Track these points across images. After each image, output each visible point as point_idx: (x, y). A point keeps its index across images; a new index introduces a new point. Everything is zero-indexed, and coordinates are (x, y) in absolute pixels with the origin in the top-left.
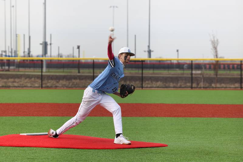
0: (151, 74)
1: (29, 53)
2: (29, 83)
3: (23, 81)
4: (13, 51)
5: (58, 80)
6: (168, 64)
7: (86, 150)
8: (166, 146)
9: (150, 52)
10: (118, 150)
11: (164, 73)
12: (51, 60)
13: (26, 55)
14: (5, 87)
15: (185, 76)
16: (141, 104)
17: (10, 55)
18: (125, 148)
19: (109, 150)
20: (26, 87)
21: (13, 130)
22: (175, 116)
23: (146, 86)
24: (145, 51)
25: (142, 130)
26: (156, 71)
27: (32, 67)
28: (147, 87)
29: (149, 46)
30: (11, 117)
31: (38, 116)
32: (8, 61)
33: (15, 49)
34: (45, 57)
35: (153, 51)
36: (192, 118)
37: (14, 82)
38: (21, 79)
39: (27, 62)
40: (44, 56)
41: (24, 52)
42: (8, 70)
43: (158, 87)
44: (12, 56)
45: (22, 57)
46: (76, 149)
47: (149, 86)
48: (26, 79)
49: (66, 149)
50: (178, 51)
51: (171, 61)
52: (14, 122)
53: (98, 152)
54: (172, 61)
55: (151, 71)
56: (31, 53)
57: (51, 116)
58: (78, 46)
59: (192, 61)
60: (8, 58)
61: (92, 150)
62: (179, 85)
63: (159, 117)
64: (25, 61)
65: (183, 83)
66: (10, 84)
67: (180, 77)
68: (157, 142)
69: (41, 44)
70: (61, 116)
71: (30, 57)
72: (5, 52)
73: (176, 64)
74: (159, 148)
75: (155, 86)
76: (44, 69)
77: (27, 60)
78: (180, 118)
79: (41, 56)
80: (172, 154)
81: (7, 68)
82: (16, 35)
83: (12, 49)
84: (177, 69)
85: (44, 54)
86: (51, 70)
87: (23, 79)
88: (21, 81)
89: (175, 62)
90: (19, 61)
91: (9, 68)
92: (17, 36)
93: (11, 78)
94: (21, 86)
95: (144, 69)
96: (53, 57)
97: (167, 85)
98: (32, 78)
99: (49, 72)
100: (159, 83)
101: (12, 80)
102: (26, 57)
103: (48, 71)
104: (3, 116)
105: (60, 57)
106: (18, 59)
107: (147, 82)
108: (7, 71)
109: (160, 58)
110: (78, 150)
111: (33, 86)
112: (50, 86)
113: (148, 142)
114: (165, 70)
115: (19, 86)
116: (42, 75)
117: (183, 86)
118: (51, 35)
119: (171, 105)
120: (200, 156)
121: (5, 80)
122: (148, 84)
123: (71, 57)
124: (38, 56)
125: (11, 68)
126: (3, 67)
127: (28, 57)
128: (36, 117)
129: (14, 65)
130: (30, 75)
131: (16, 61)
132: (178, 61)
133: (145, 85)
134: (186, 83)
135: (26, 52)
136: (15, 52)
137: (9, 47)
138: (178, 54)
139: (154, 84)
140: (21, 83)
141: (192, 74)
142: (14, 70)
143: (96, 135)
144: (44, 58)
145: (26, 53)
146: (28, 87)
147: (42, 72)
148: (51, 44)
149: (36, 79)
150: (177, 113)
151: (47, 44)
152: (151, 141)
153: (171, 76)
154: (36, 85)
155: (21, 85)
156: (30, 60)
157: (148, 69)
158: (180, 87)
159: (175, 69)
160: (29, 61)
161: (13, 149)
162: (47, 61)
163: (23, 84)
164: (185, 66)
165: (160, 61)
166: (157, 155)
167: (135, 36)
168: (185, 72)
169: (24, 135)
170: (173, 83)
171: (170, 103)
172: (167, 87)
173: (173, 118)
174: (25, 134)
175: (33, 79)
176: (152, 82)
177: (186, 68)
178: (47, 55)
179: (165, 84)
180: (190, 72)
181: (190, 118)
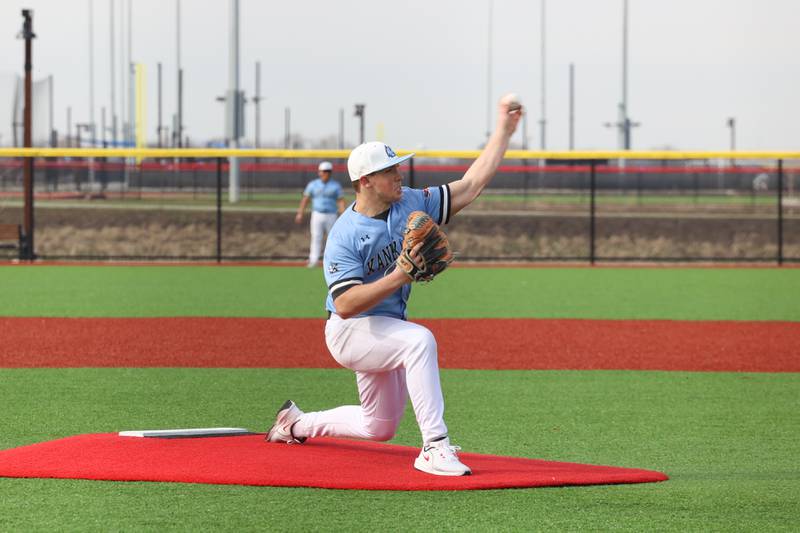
0: (631, 210)
1: (177, 134)
2: (175, 241)
3: (154, 237)
4: (120, 127)
5: (282, 234)
6: (696, 173)
7: (362, 493)
8: (663, 478)
9: (626, 127)
10: (481, 492)
11: (681, 205)
12: (258, 159)
13: (167, 139)
14: (91, 257)
15: (758, 215)
16: (581, 321)
17: (109, 137)
18: (508, 488)
19: (446, 494)
20: (165, 257)
21: (99, 417)
22: (705, 368)
23: (610, 254)
24: (608, 125)
25: (576, 420)
26: (652, 200)
27: (188, 185)
28: (614, 259)
29: (623, 107)
30: (97, 369)
31: (196, 366)
32: (102, 160)
33: (126, 119)
34: (238, 146)
35: (637, 125)
36: (768, 374)
37: (121, 239)
38: (147, 227)
39: (170, 168)
40: (232, 143)
41: (159, 129)
42: (101, 197)
43: (656, 259)
44: (115, 144)
45: (151, 146)
46: (323, 490)
47: (622, 254)
48: (165, 227)
49: (287, 489)
50: (731, 123)
51: (706, 160)
52: (105, 390)
53: (404, 501)
54: (712, 163)
55: (631, 200)
56: (185, 134)
57: (246, 365)
58: (358, 107)
59: (780, 162)
60: (100, 152)
61: (383, 495)
62: (735, 249)
63: (643, 372)
64: (163, 162)
65: (749, 244)
66: (107, 247)
67: (741, 222)
68: (626, 462)
69: (221, 99)
70: (280, 366)
71: (180, 146)
72: (89, 128)
73: (727, 172)
74: (633, 486)
75: (644, 255)
76: (233, 192)
77: (171, 159)
78: (723, 375)
79: (223, 143)
80: (683, 509)
81: (96, 187)
82: (132, 65)
83: (115, 119)
84: (730, 192)
85: (231, 134)
86: (259, 195)
87: (154, 227)
88: (148, 237)
89: (722, 164)
90: (139, 161)
91: (104, 187)
92: (132, 71)
93: (112, 225)
94: (147, 254)
95: (597, 192)
96: (266, 147)
97: (690, 250)
98: (185, 225)
99: (250, 202)
100: (659, 245)
101: (115, 231)
102: (166, 147)
103: (245, 197)
104: (67, 366)
105: (291, 145)
106: (137, 154)
107: (614, 239)
108: (95, 197)
109: (668, 148)
110: (333, 495)
111: (190, 254)
112: (252, 254)
113: (595, 464)
114: (683, 195)
115: (142, 253)
116: (219, 213)
117: (749, 255)
118: (258, 66)
119: (697, 324)
120: (787, 517)
121: (89, 233)
122: (619, 245)
123: (335, 148)
124: (209, 145)
125: (113, 186)
126: (83, 186)
127: (173, 147)
128: (186, 371)
129: (121, 179)
130: (179, 213)
131: (128, 161)
132: (732, 160)
133: (606, 251)
134: (760, 243)
135: (167, 129)
136: (128, 128)
137: (103, 111)
138: (733, 134)
139: (643, 247)
140: (148, 243)
141: (781, 209)
142: (122, 196)
143: (405, 439)
144: (232, 153)
145: (167, 134)
146: (172, 258)
147: (219, 203)
148: (257, 100)
149: (202, 227)
150: (716, 356)
151: (244, 101)
152: (604, 460)
153: (705, 216)
154: (204, 251)
155: (146, 249)
156: (181, 159)
157: (620, 192)
158: (740, 259)
159: (720, 192)
160: (177, 161)
161: (91, 487)
162: (242, 161)
163: (153, 248)
164: (760, 181)
165: (664, 161)
166: (623, 513)
167: (572, 68)
168: (759, 201)
169: (134, 438)
170: (714, 241)
171: (693, 317)
172: (688, 259)
173: (699, 375)
174: (139, 434)
175: (190, 228)
176: (632, 239)
177: (764, 186)
178: (242, 141)
179: (681, 245)
180: (773, 201)
181: (762, 374)
